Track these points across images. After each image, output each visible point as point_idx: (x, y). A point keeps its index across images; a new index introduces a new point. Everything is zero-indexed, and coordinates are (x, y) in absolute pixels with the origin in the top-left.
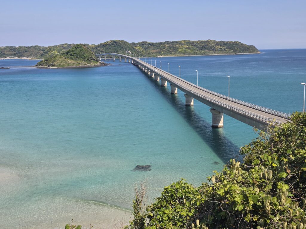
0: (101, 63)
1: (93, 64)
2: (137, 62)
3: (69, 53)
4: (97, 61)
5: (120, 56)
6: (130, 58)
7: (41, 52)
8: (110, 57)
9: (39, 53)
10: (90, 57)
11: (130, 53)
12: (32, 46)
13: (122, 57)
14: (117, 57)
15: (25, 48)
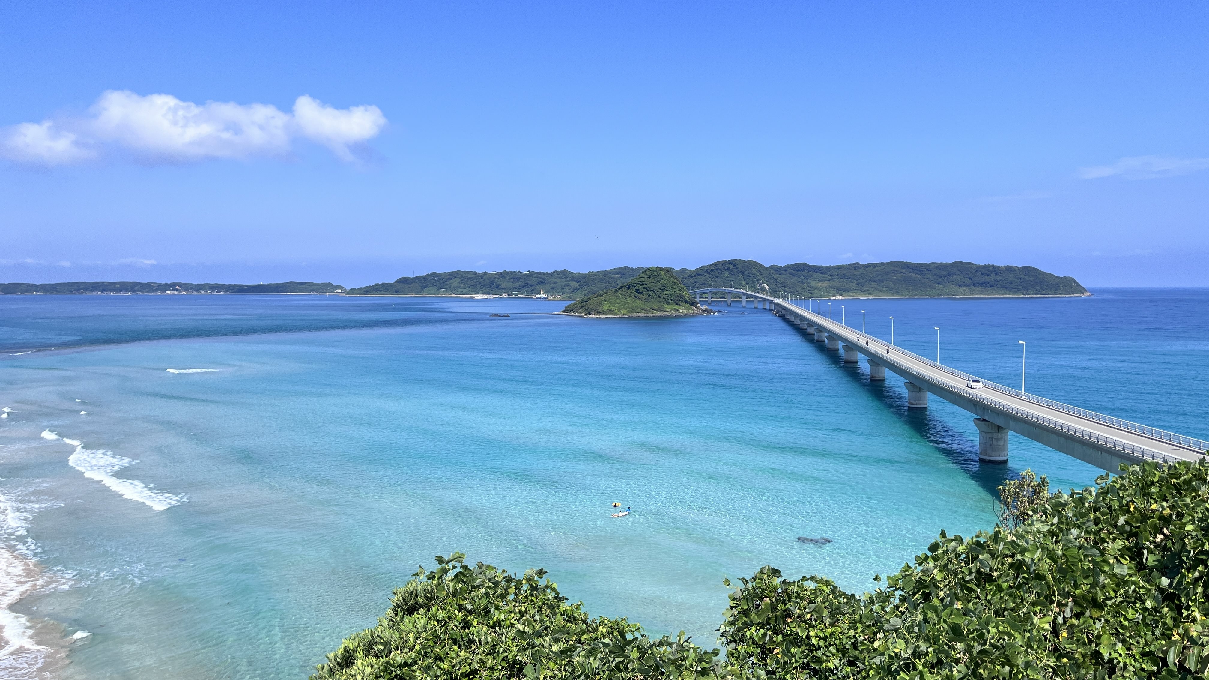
0: (700, 309)
1: (683, 310)
2: (784, 308)
3: (633, 286)
4: (694, 304)
5: (744, 294)
6: (768, 300)
7: (574, 284)
8: (721, 298)
9: (569, 285)
10: (678, 296)
11: (767, 287)
12: (554, 272)
13: (749, 296)
14: (735, 297)
15: (542, 276)
